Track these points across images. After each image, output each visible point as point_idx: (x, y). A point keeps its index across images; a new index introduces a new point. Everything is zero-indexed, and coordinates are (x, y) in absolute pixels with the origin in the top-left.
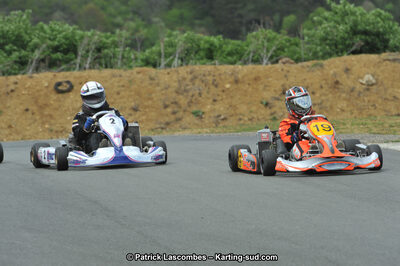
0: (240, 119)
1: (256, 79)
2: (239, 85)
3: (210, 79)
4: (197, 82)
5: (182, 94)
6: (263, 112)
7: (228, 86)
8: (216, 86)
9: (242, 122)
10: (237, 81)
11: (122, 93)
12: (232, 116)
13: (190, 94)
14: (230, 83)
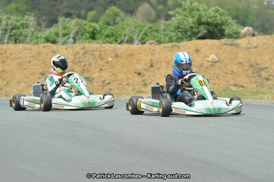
0: (120, 84)
1: (131, 55)
2: (119, 59)
3: (97, 54)
4: (88, 56)
5: (77, 64)
6: (136, 79)
7: (110, 59)
8: (102, 59)
9: (121, 86)
10: (117, 56)
11: (33, 62)
12: (114, 81)
13: (83, 64)
14: (112, 57)
